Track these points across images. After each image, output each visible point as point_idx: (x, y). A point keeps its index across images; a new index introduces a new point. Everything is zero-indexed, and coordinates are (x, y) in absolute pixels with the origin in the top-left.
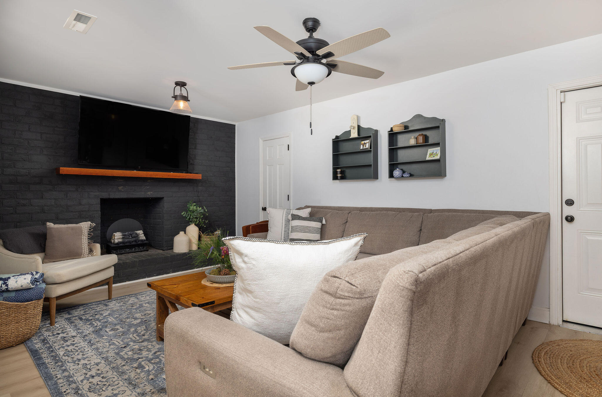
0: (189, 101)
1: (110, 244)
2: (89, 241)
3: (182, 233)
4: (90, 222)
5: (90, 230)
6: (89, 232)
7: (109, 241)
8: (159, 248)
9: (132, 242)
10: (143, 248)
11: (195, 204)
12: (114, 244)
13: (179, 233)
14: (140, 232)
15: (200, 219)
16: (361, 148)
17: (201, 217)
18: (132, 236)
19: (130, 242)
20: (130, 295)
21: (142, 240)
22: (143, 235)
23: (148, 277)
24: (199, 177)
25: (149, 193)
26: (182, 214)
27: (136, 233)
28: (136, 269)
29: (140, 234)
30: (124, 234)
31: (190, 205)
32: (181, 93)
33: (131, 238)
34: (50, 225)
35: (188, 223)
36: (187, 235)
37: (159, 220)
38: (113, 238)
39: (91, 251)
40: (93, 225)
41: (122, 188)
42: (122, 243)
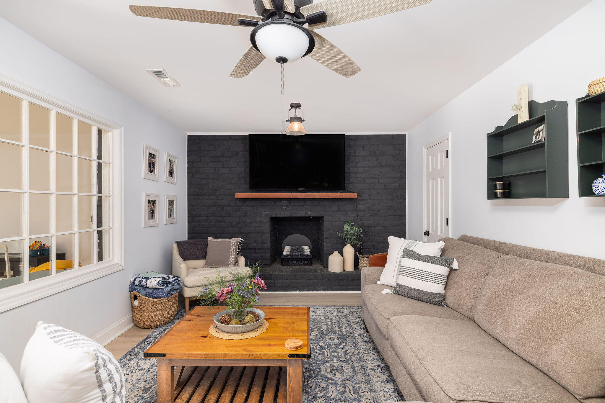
3: (336, 252)
4: (239, 238)
5: (239, 244)
6: (238, 246)
9: (298, 256)
10: (308, 262)
11: (352, 224)
12: (284, 255)
14: (306, 247)
16: (533, 142)
18: (298, 251)
19: (296, 256)
21: (308, 255)
22: (309, 250)
23: (299, 291)
24: (354, 195)
25: (309, 212)
26: (338, 233)
27: (303, 249)
29: (306, 249)
30: (293, 248)
32: (296, 114)
34: (210, 239)
35: (345, 244)
38: (284, 250)
39: (236, 262)
40: (243, 240)
41: (287, 208)
42: (289, 256)
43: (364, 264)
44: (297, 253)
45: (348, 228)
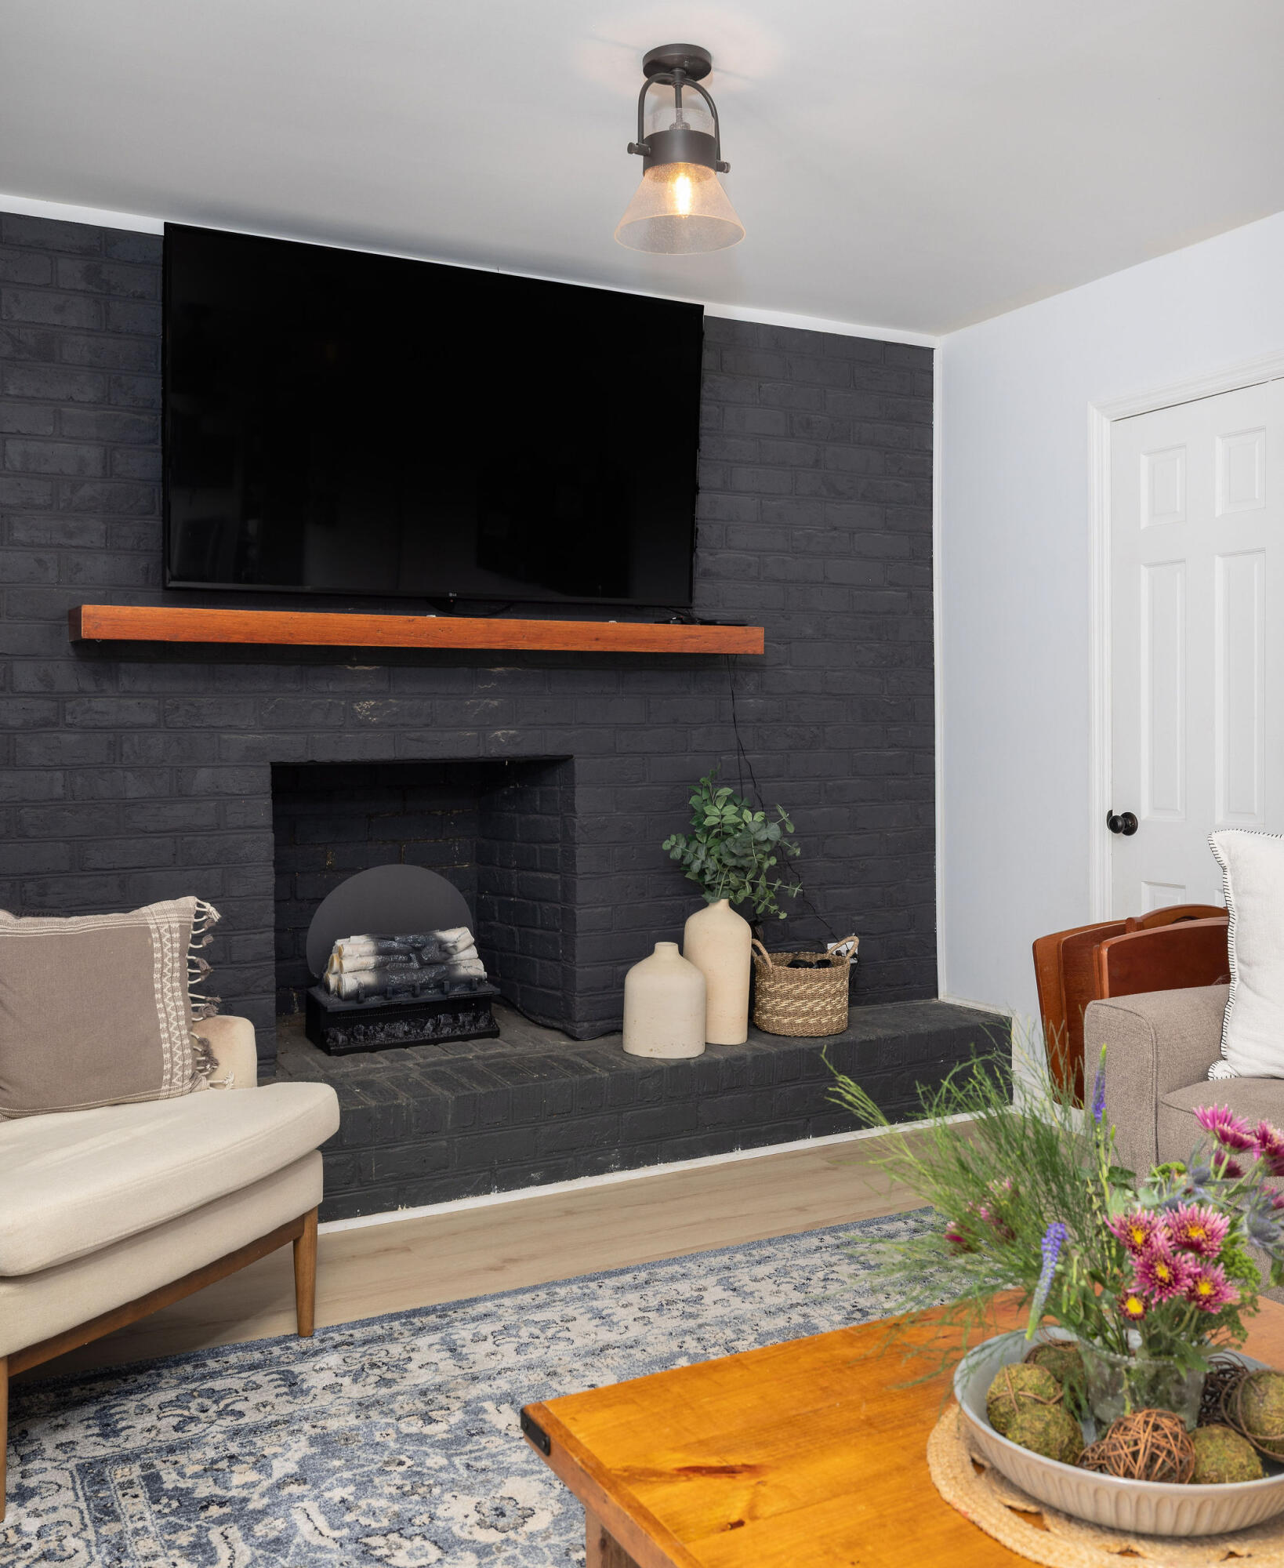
0: (722, 167)
1: (322, 997)
2: (194, 1000)
3: (666, 950)
4: (190, 902)
5: (196, 939)
6: (192, 952)
7: (316, 976)
8: (548, 1022)
10: (476, 1019)
11: (726, 791)
12: (339, 996)
13: (649, 951)
14: (460, 938)
15: (757, 877)
17: (766, 866)
18: (420, 960)
19: (412, 989)
20: (415, 1313)
21: (470, 982)
22: (473, 952)
23: (500, 1190)
24: (749, 640)
25: (499, 731)
26: (666, 846)
27: (441, 944)
28: (444, 1143)
29: (461, 946)
30: (386, 944)
31: (705, 796)
32: (679, 118)
33: (416, 965)
35: (697, 895)
36: (687, 958)
37: (547, 876)
38: (336, 966)
39: (205, 1059)
40: (213, 913)
41: (373, 709)
42: (373, 994)
43: (798, 998)
44: (419, 975)
45: (723, 816)
